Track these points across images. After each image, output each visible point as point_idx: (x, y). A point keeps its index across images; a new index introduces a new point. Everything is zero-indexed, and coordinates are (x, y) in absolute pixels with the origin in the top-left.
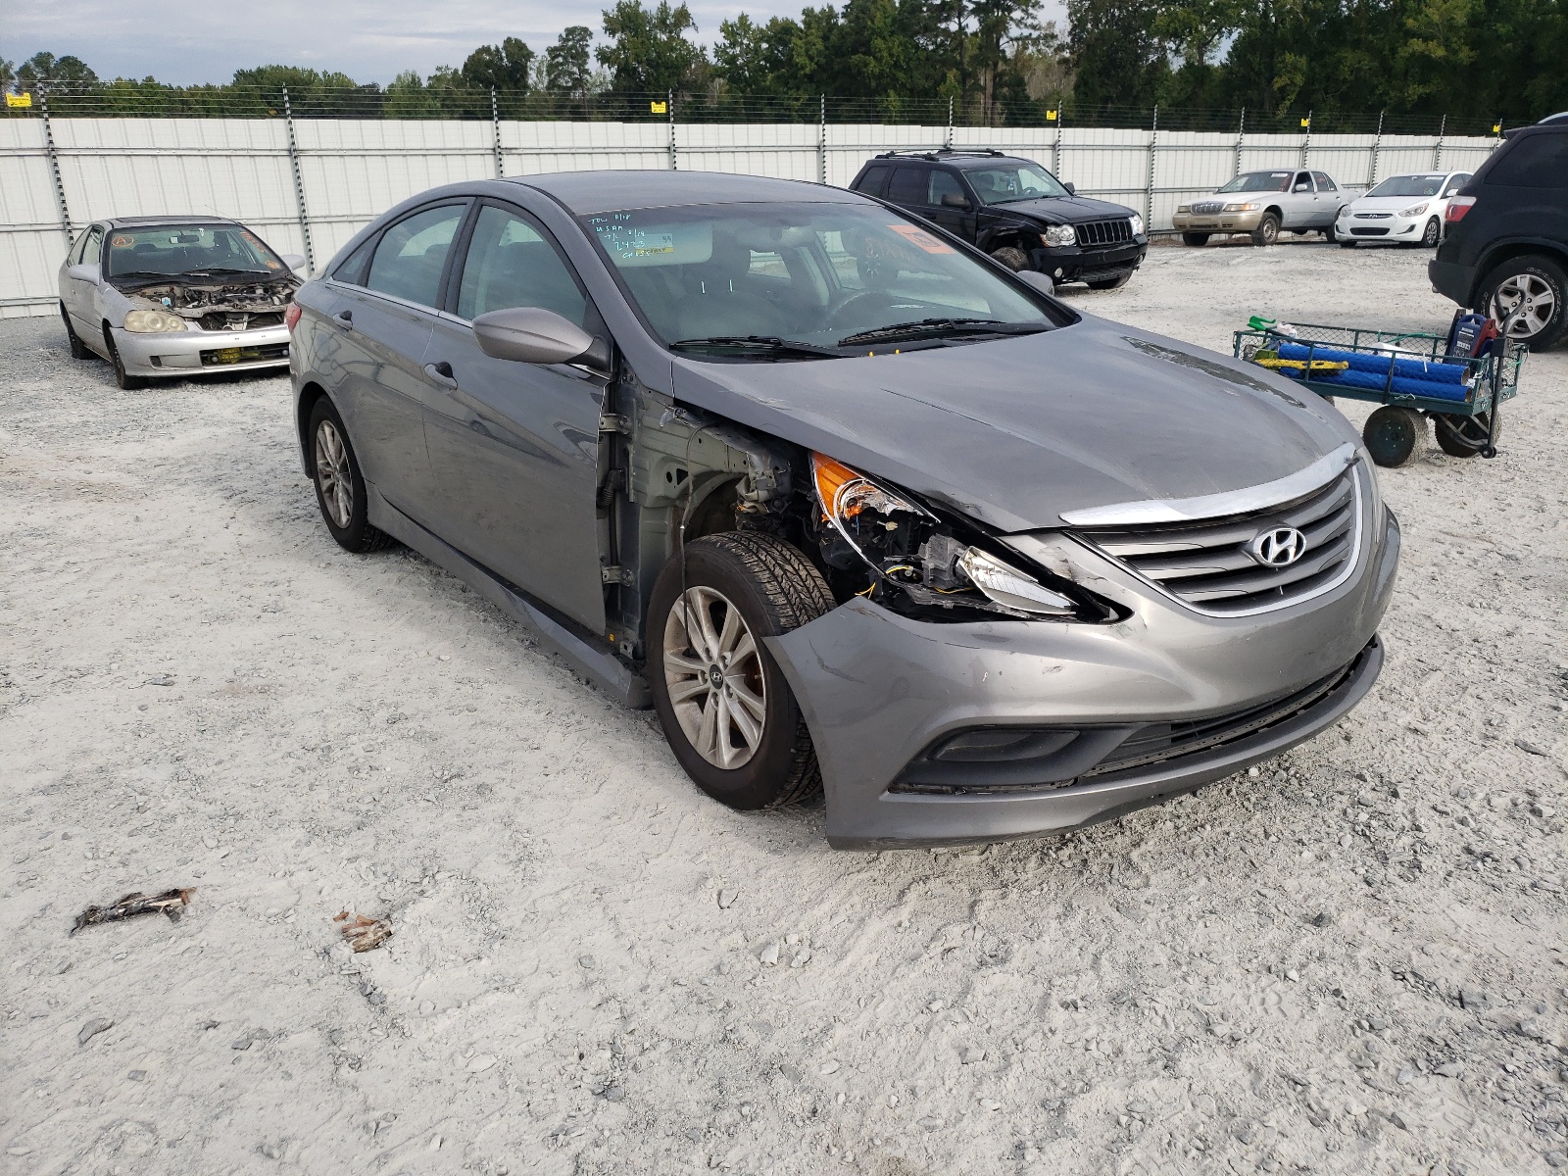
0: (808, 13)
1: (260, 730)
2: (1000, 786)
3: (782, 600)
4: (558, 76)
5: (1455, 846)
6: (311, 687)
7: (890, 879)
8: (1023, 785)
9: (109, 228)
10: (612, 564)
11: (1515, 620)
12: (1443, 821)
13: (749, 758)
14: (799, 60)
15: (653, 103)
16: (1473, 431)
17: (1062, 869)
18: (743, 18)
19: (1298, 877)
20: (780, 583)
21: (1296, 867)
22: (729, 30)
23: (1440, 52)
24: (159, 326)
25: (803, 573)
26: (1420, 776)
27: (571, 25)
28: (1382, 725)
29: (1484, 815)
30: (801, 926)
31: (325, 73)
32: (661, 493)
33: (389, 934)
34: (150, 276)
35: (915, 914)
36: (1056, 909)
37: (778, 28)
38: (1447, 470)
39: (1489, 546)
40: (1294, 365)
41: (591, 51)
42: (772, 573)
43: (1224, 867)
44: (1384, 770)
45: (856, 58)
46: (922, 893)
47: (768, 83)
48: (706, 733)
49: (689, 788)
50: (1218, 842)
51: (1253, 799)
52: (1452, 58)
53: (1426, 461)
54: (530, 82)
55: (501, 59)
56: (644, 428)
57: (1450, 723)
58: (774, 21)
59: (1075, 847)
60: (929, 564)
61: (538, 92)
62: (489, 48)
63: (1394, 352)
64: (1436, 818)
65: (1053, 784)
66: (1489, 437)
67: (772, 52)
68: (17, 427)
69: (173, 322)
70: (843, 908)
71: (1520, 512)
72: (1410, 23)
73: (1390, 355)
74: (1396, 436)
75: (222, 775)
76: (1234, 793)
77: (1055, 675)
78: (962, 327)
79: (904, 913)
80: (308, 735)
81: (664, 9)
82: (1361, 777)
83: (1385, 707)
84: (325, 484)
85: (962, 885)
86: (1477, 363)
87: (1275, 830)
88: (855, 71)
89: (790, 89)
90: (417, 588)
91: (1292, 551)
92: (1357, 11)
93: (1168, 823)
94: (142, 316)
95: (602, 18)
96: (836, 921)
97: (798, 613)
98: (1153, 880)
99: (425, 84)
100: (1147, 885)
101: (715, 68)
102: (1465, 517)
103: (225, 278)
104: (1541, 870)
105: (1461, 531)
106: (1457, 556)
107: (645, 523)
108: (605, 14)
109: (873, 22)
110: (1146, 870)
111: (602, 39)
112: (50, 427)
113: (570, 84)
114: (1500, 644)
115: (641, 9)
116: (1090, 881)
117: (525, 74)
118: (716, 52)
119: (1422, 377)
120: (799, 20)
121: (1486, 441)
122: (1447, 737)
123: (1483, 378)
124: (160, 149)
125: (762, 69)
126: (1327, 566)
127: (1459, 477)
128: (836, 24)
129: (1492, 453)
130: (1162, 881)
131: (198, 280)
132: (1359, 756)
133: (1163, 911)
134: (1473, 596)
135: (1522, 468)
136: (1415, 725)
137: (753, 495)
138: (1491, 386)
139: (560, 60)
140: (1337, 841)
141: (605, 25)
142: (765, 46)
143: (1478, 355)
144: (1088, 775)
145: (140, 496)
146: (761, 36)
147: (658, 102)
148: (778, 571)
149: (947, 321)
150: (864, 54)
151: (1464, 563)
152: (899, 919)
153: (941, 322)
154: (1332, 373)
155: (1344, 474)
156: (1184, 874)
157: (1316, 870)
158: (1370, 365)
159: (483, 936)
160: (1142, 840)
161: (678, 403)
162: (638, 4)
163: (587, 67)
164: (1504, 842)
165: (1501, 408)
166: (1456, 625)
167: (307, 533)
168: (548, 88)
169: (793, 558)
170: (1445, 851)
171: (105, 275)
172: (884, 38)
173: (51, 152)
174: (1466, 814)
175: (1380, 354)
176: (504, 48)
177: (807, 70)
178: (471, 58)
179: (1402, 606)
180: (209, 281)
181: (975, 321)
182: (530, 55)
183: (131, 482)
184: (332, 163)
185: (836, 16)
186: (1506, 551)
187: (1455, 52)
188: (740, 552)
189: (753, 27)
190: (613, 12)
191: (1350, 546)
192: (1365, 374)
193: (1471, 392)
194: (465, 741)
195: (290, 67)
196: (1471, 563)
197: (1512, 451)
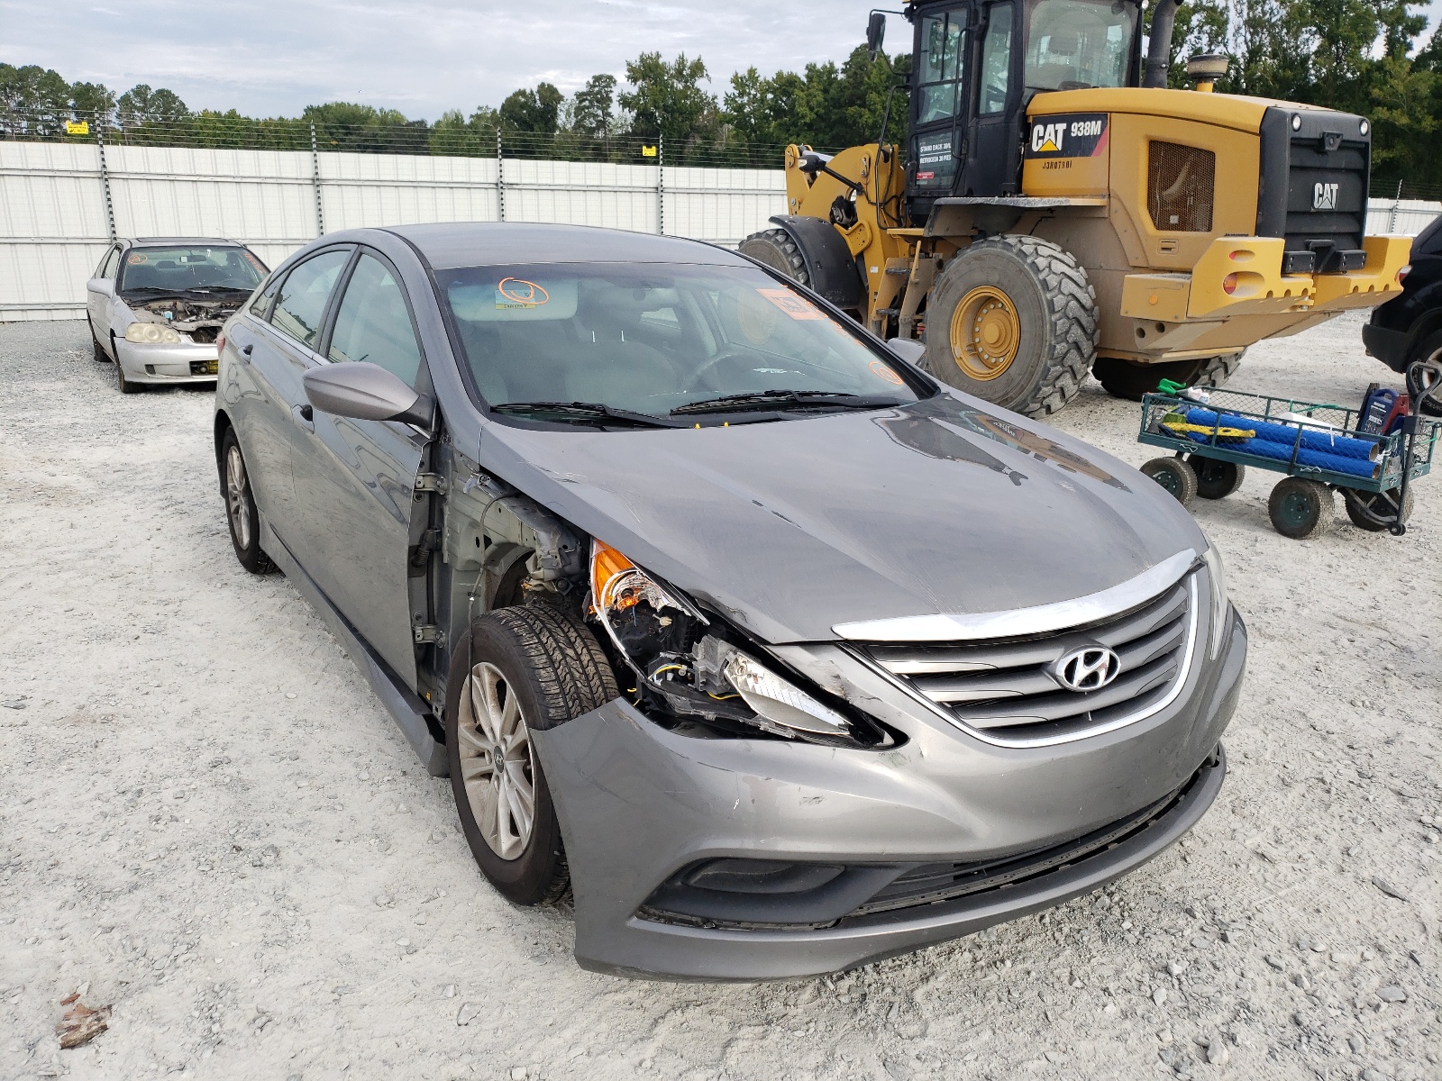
0: (811, 68)
1: (85, 766)
2: (752, 923)
3: (555, 689)
4: (584, 118)
5: (1282, 1013)
6: (154, 720)
7: (648, 1003)
8: (778, 924)
9: (127, 247)
10: (429, 623)
11: (1398, 724)
12: (1273, 977)
13: (520, 853)
14: (801, 110)
15: (644, 148)
16: (1382, 507)
17: (837, 1004)
18: (752, 72)
19: (1094, 1039)
20: (555, 670)
21: (1096, 1025)
22: (738, 82)
23: (1404, 120)
24: (156, 337)
25: (585, 658)
26: (1258, 916)
27: (597, 74)
28: (1228, 845)
29: (1322, 974)
30: (534, 1057)
31: (381, 111)
32: (471, 557)
33: (104, 1028)
34: (157, 291)
35: (663, 1049)
36: (816, 1057)
37: (783, 81)
38: (1353, 545)
39: (1383, 634)
40: (1202, 431)
41: (614, 96)
42: (550, 657)
43: (1014, 1017)
44: (1219, 904)
45: (852, 110)
46: (678, 1023)
47: (771, 130)
48: (489, 816)
49: (473, 869)
50: (1015, 984)
51: (1066, 930)
52: (1416, 126)
53: (1333, 534)
54: (559, 122)
55: (535, 101)
56: (458, 491)
57: (1303, 848)
58: (780, 75)
59: (858, 977)
60: (700, 665)
61: (566, 130)
62: (524, 91)
63: (1302, 424)
64: (1267, 972)
65: (811, 925)
66: (1397, 513)
67: (777, 102)
68: (13, 426)
69: (168, 334)
70: (586, 1036)
71: (1424, 597)
72: (1376, 92)
73: (1297, 426)
74: (1301, 508)
75: (25, 816)
76: (1047, 920)
77: (814, 806)
78: (807, 399)
79: (650, 1049)
80: (127, 774)
81: (682, 60)
82: (1190, 912)
83: (1235, 822)
84: (234, 505)
85: (722, 1018)
86: (1385, 440)
87: (1081, 973)
88: (850, 121)
89: (791, 135)
90: (295, 616)
91: (1102, 674)
92: (1325, 80)
93: (967, 954)
94: (141, 328)
95: (626, 68)
96: (573, 1054)
97: (570, 704)
98: (933, 1028)
99: (467, 121)
100: (923, 1035)
101: (725, 115)
102: (1363, 599)
103: (223, 295)
104: (1376, 1055)
105: (1355, 616)
106: (1347, 643)
107: (457, 585)
108: (629, 64)
109: (869, 78)
110: (927, 1015)
111: (624, 85)
112: (41, 427)
113: (594, 125)
114: (1375, 753)
115: (661, 61)
116: (863, 1023)
117: (555, 115)
118: (726, 101)
119: (1329, 450)
120: (802, 74)
121: (1395, 518)
122: (1297, 866)
123: (1393, 455)
124: (200, 176)
125: (766, 117)
126: (1146, 689)
127: (1364, 552)
128: (836, 78)
129: (1400, 530)
130: (943, 1028)
131: (199, 296)
132: (1195, 883)
133: (933, 1071)
134: (1356, 692)
135: (1434, 547)
136: (1264, 849)
137: (540, 573)
138: (1402, 462)
139: (587, 103)
140: (1148, 994)
141: (628, 74)
142: (770, 96)
143: (1388, 433)
144: (853, 914)
145: (86, 501)
146: (768, 87)
147: (649, 146)
148: (557, 656)
149: (791, 393)
150: (860, 106)
151: (1353, 652)
152: (641, 1057)
153: (783, 394)
154: (1238, 440)
155: (1182, 582)
156: (968, 1023)
157: (1117, 1032)
158: (1277, 435)
159: (199, 1040)
160: (933, 974)
161: (483, 470)
162: (658, 56)
163: (610, 110)
164: (1339, 1012)
165: (1411, 483)
166: (1333, 726)
167: (220, 550)
168: (574, 128)
169: (579, 640)
170: (1269, 1019)
171: (118, 290)
172: (878, 93)
173: (105, 176)
174: (1302, 971)
175: (1288, 425)
176: (538, 92)
177: (808, 120)
178: (508, 100)
179: (1278, 700)
180: (209, 297)
181: (822, 394)
182: (561, 98)
183: (86, 486)
184: (350, 192)
185: (836, 71)
186: (1401, 642)
187: (1419, 121)
188: (522, 632)
189: (761, 79)
190: (635, 61)
191: (1177, 667)
192: (1272, 444)
193: (1378, 469)
194: (274, 794)
195: (352, 104)
196: (1361, 653)
197: (1426, 527)
